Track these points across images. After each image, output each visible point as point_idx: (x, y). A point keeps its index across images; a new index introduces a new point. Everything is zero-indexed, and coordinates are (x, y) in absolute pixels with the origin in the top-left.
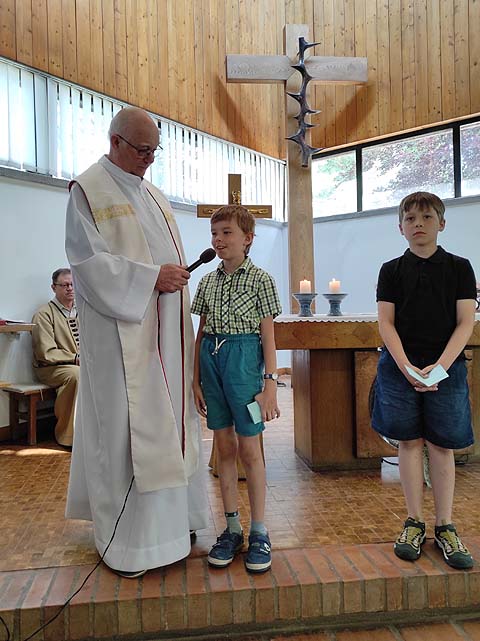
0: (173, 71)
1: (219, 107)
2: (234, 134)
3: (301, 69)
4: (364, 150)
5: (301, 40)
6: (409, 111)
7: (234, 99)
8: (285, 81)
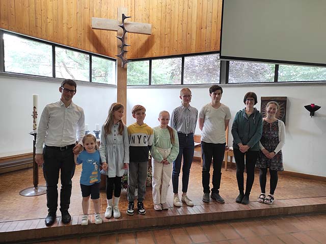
0: (65, 24)
1: (89, 39)
2: (97, 50)
3: (123, 27)
4: (152, 61)
5: (123, 15)
6: (166, 48)
7: (97, 34)
8: (117, 31)
